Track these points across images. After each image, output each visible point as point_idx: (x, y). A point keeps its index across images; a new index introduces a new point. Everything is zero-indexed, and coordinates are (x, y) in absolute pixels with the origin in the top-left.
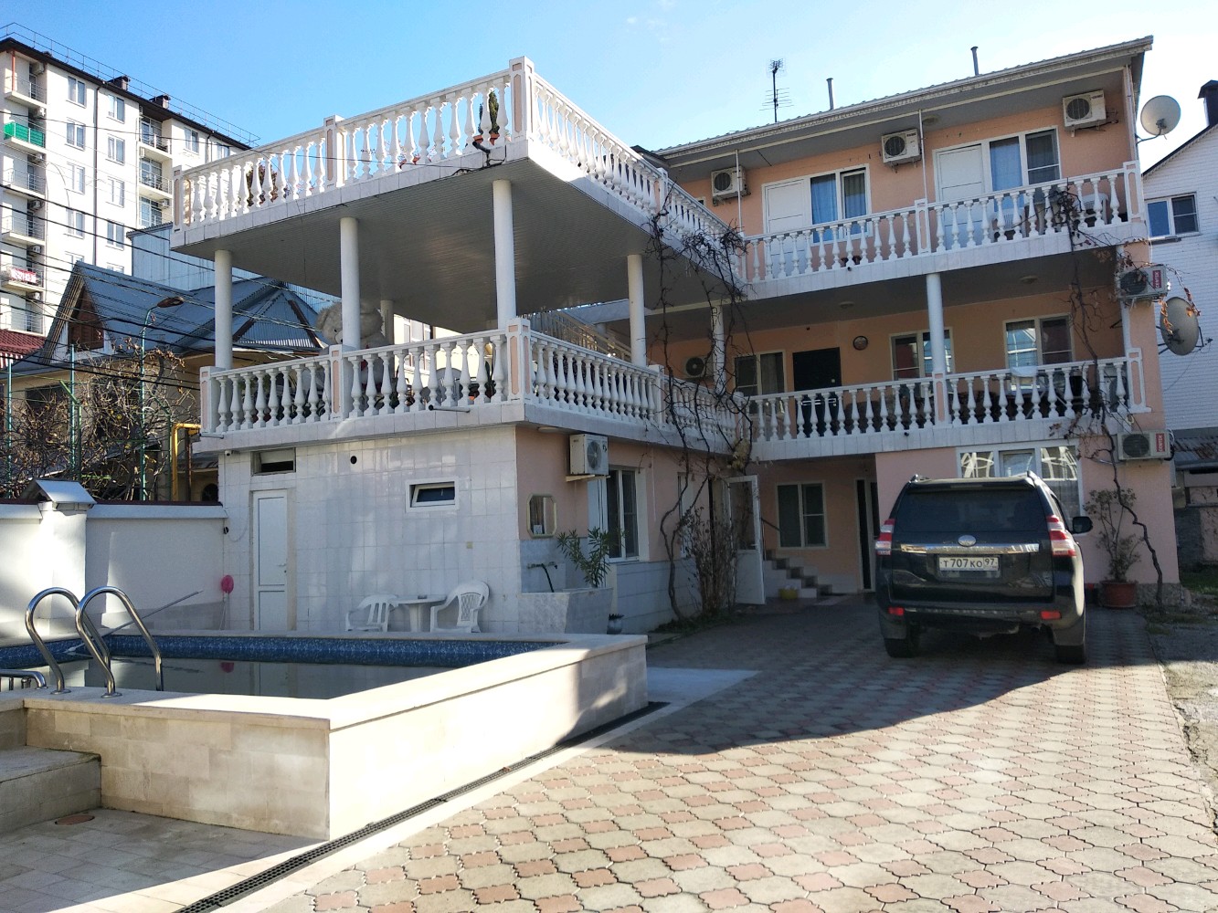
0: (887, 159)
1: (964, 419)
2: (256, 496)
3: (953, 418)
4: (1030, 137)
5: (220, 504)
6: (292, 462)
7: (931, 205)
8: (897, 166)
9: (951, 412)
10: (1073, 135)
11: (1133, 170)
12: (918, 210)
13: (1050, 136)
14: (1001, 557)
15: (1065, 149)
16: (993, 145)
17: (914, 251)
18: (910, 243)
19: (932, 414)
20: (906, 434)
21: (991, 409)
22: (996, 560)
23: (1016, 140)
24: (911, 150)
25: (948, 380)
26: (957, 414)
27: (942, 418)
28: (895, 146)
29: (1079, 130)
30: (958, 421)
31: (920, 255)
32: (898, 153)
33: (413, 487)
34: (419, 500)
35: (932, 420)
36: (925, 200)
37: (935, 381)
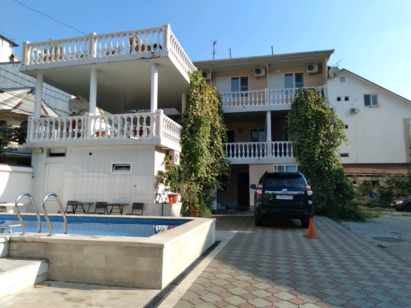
0: (256, 75)
1: (276, 155)
2: (47, 165)
3: (273, 155)
4: (297, 74)
5: (32, 167)
6: (64, 153)
7: (270, 90)
8: (258, 78)
9: (272, 153)
10: (308, 75)
11: (327, 87)
12: (265, 91)
13: (301, 75)
14: (294, 195)
15: (306, 79)
16: (286, 75)
17: (264, 104)
18: (263, 101)
19: (267, 153)
20: (259, 159)
21: (284, 153)
22: (292, 196)
23: (292, 74)
24: (263, 73)
25: (272, 144)
26: (274, 154)
27: (270, 155)
28: (258, 71)
29: (310, 74)
30: (274, 156)
31: (266, 105)
32: (259, 73)
33: (114, 165)
34: (115, 170)
35: (267, 155)
36: (268, 89)
37: (268, 143)
